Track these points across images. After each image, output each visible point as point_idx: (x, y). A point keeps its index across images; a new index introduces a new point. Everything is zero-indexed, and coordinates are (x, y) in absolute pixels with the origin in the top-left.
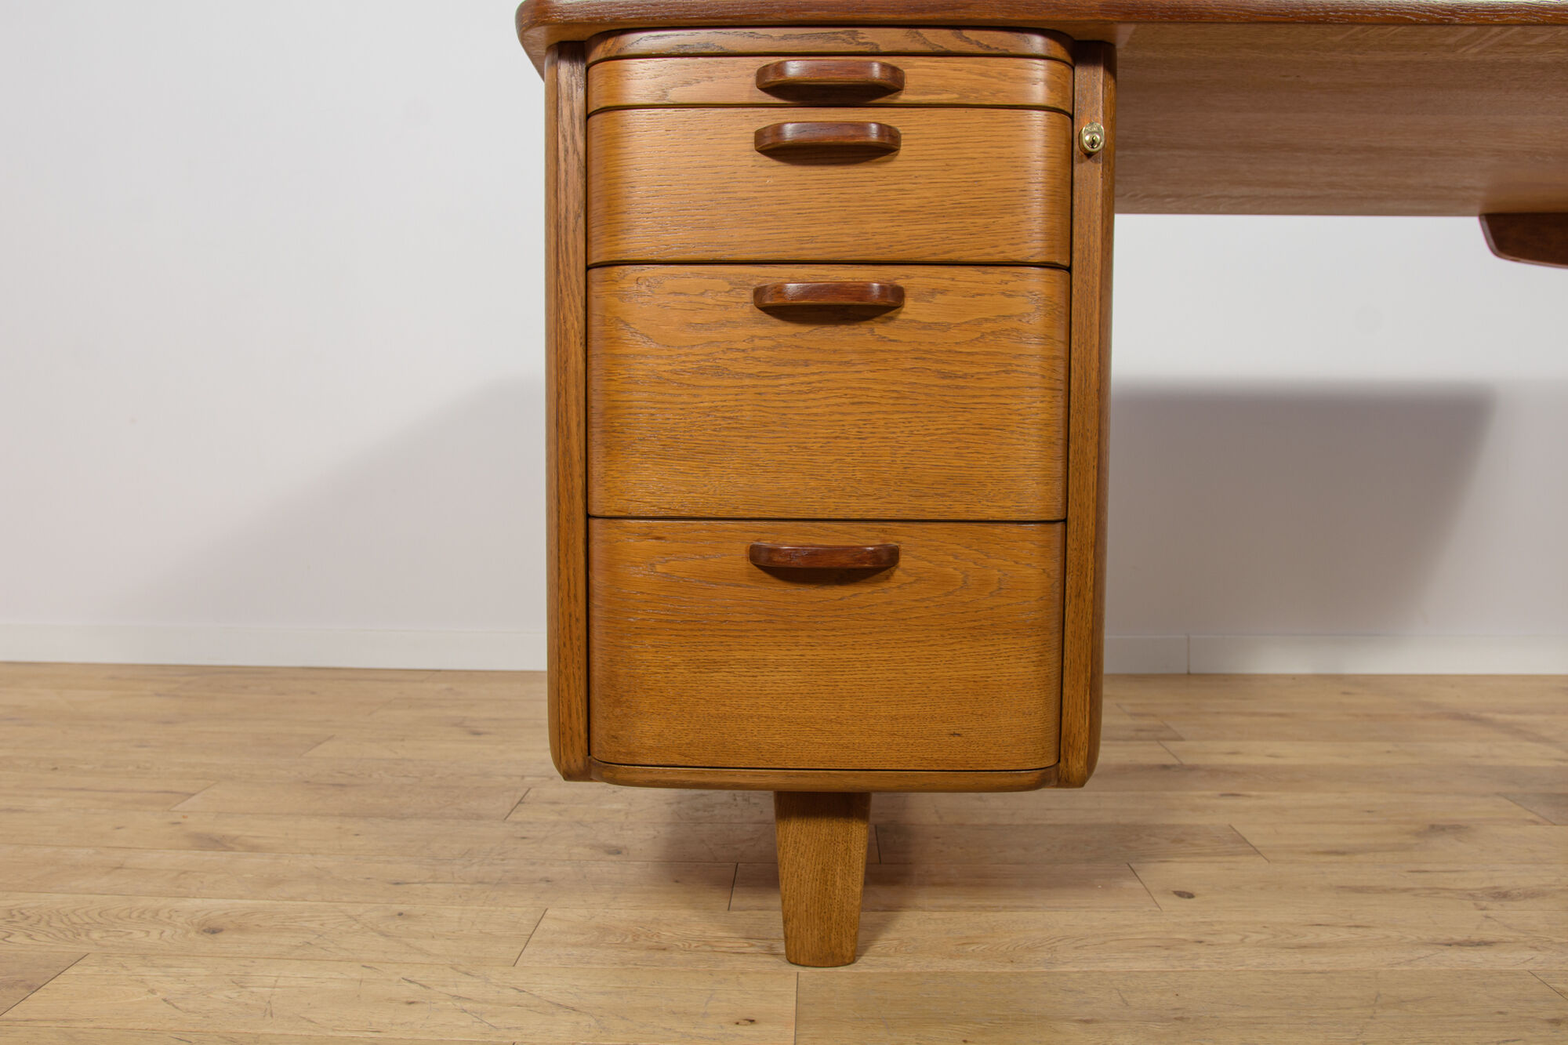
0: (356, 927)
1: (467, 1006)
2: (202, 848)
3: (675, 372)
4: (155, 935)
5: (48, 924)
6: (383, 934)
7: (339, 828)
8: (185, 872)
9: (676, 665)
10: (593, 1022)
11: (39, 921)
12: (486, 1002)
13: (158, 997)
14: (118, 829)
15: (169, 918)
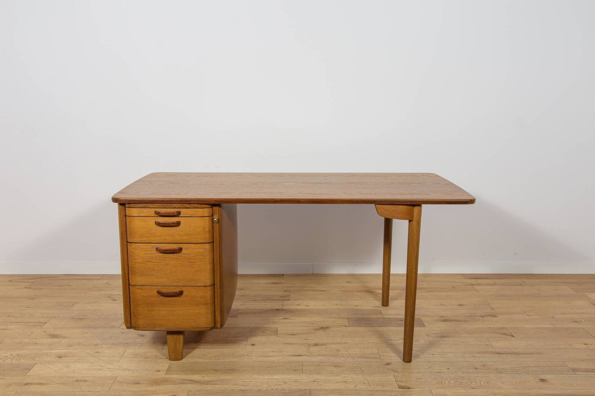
0: (88, 355)
1: (109, 370)
2: (53, 338)
3: (143, 261)
4: (49, 358)
5: (26, 357)
6: (94, 356)
7: (82, 331)
8: (51, 344)
9: (145, 311)
10: (131, 372)
11: (24, 356)
12: (113, 369)
13: (53, 370)
14: (32, 333)
15: (51, 355)
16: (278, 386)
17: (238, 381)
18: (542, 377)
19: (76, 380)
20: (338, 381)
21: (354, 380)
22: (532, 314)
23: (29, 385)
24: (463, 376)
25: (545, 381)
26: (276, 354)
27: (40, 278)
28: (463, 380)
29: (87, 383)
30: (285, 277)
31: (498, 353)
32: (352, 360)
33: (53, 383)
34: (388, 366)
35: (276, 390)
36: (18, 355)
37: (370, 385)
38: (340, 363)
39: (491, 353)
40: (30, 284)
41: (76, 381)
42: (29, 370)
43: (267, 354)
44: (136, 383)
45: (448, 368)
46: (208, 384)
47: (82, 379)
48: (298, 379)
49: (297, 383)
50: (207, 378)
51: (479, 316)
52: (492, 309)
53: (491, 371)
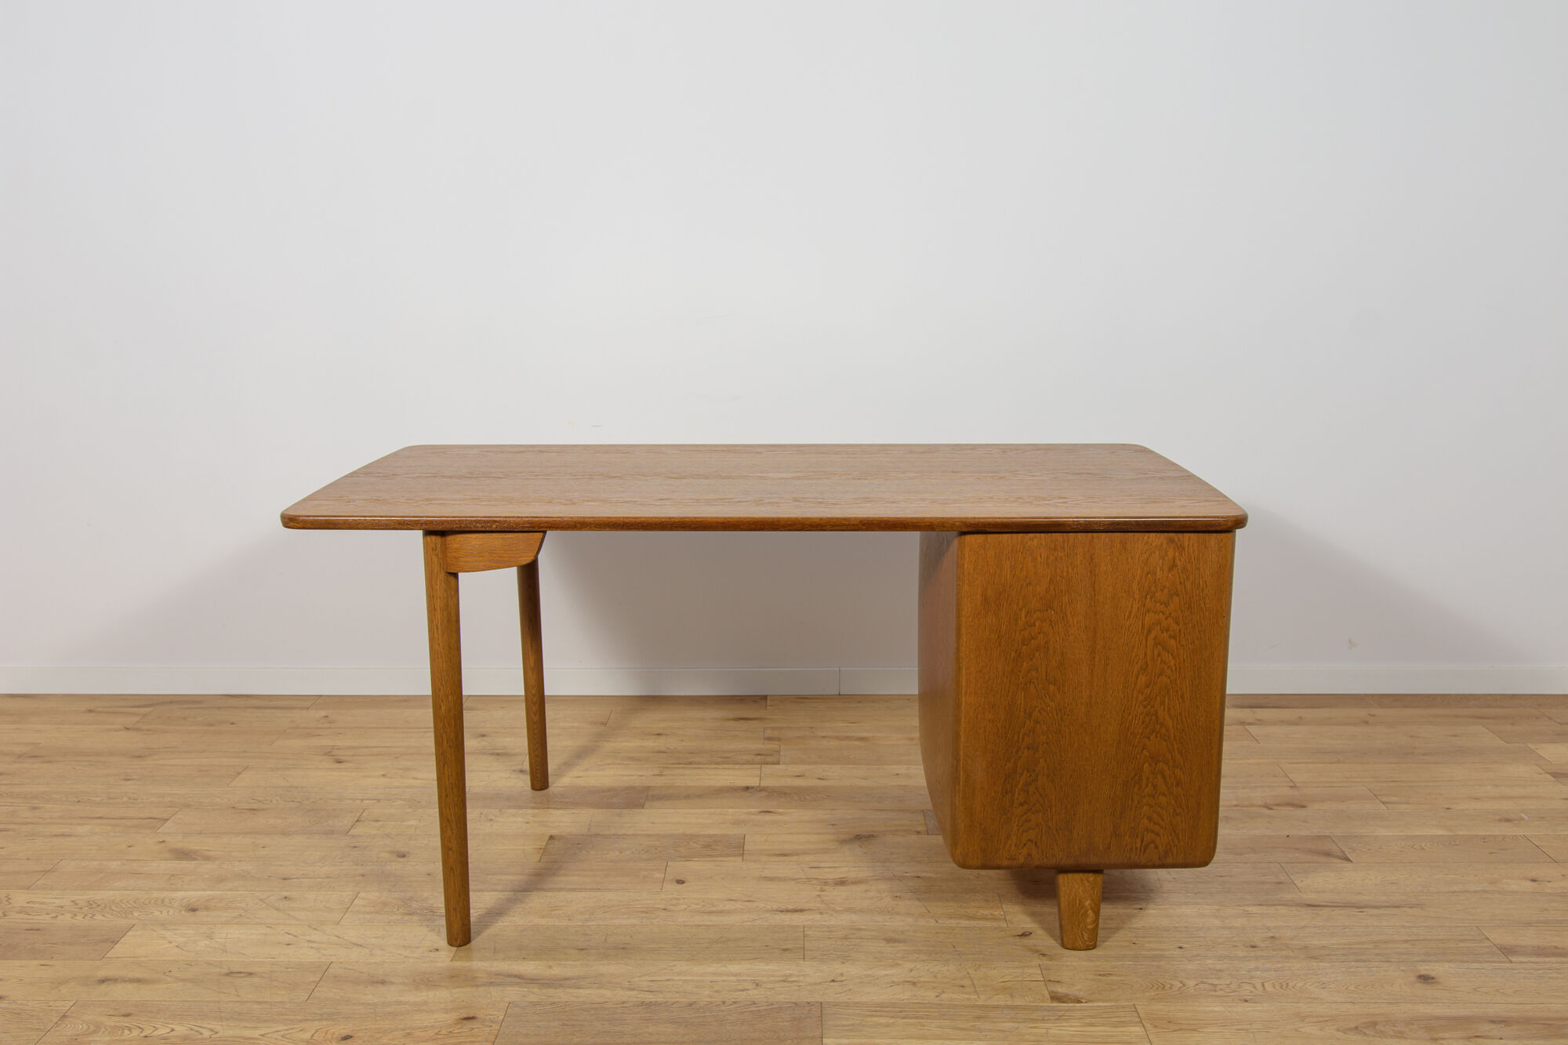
0: (264, 906)
1: (314, 945)
2: (179, 859)
4: (165, 912)
5: (110, 908)
6: (277, 909)
7: (254, 843)
8: (173, 875)
10: (368, 952)
11: (105, 907)
12: (322, 943)
13: (174, 944)
14: (130, 847)
15: (170, 903)
16: (738, 993)
17: (637, 979)
18: (1424, 969)
19: (227, 971)
20: (895, 980)
21: (935, 977)
22: (1395, 799)
23: (109, 982)
24: (1218, 967)
25: (1433, 981)
26: (738, 905)
27: (164, 703)
28: (1218, 978)
29: (255, 980)
30: (768, 702)
31: (1309, 905)
32: (932, 923)
33: (169, 979)
34: (1025, 941)
35: (735, 1003)
36: (89, 904)
37: (976, 992)
38: (903, 932)
39: (1294, 905)
40: (137, 719)
41: (227, 974)
42: (113, 942)
43: (714, 906)
44: (377, 982)
45: (1180, 945)
46: (561, 986)
47: (242, 970)
48: (791, 975)
49: (788, 984)
50: (557, 971)
51: (1260, 806)
52: (1294, 787)
53: (1292, 954)
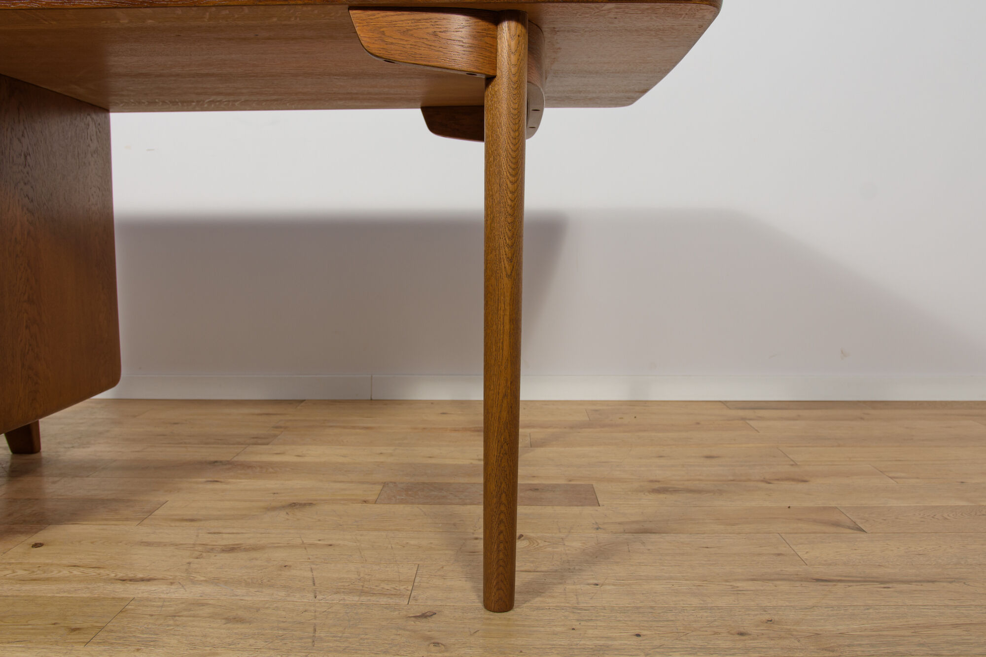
22: (903, 475)
26: (75, 572)
30: (301, 405)
31: (818, 580)
32: (306, 599)
34: (423, 626)
38: (257, 610)
39: (797, 581)
43: (44, 573)
45: (637, 632)
51: (758, 481)
52: (795, 465)
53: (797, 644)
